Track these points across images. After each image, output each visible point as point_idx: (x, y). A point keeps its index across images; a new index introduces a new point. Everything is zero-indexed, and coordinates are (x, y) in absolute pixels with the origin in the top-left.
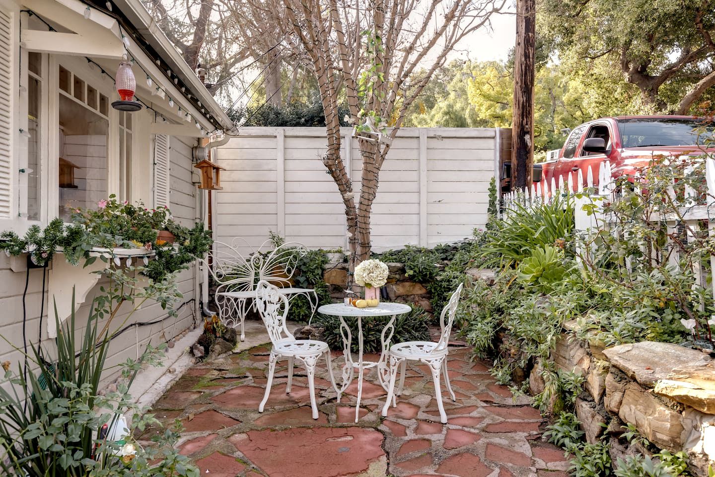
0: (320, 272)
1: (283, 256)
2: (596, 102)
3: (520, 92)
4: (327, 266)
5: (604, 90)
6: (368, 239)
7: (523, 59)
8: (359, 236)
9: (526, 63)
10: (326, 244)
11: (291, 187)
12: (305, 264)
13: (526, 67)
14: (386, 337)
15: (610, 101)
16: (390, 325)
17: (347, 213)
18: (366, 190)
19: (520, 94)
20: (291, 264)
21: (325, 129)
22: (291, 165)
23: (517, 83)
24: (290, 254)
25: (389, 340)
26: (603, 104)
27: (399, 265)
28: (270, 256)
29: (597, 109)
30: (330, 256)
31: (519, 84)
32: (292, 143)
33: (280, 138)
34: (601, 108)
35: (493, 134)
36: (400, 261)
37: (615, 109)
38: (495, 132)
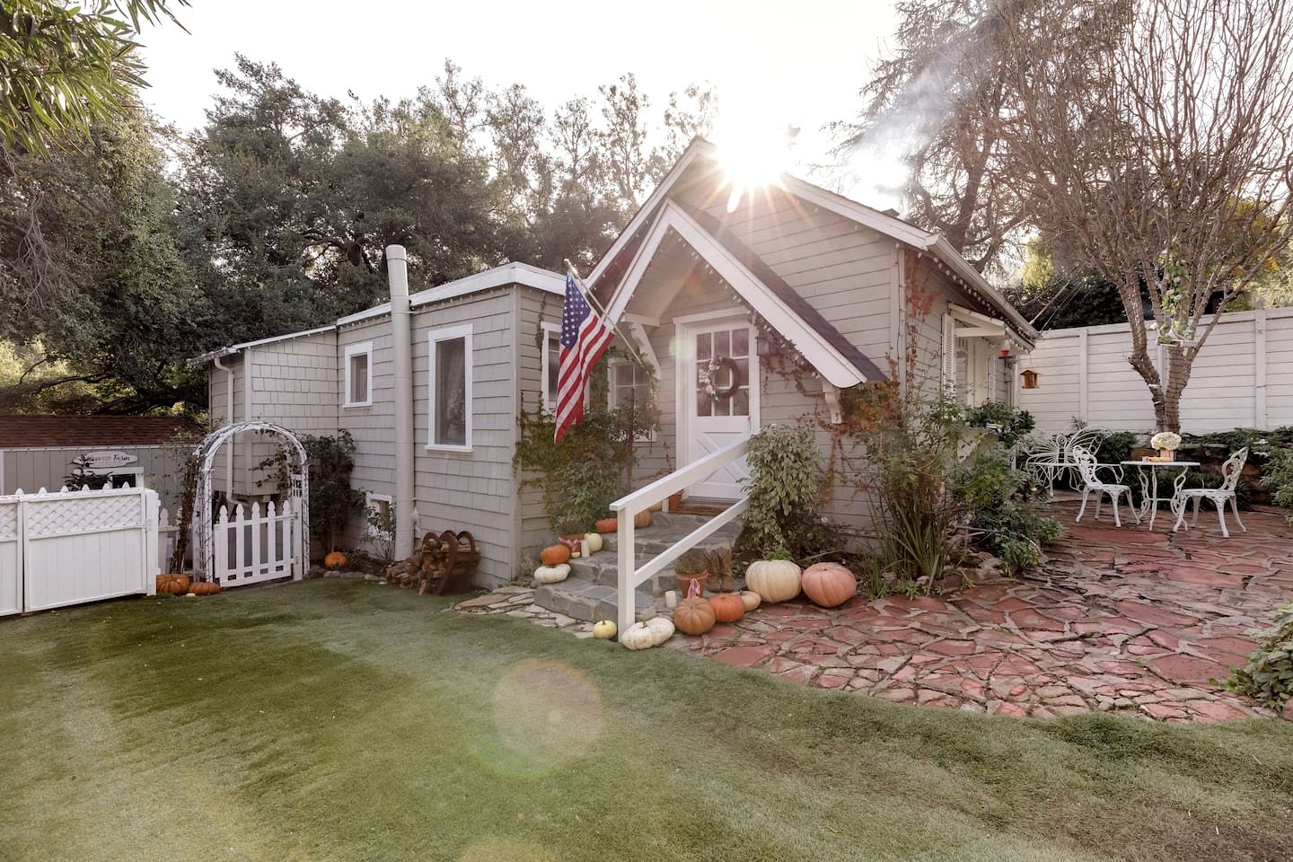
0: (1126, 450)
1: (1086, 437)
4: (1134, 446)
6: (1177, 420)
8: (1166, 418)
10: (1132, 427)
11: (1093, 378)
12: (1109, 444)
14: (1178, 483)
16: (1183, 475)
17: (1154, 400)
18: (1174, 381)
20: (1095, 443)
21: (1128, 324)
22: (1093, 358)
24: (1094, 435)
25: (1181, 485)
27: (1222, 446)
28: (1073, 437)
30: (1138, 437)
32: (1094, 340)
33: (1083, 338)
36: (1224, 443)
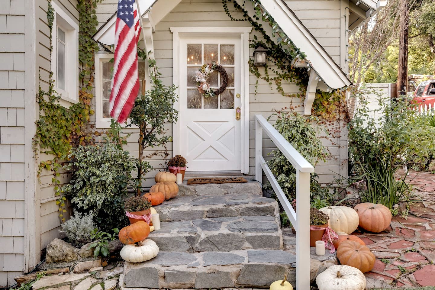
2: (411, 61)
3: (402, 69)
5: (416, 54)
7: (403, 55)
9: (405, 57)
13: (404, 60)
15: (419, 61)
19: (401, 70)
23: (400, 65)
26: (415, 62)
29: (411, 65)
31: (401, 66)
34: (414, 64)
35: (388, 86)
37: (422, 65)
38: (389, 85)
